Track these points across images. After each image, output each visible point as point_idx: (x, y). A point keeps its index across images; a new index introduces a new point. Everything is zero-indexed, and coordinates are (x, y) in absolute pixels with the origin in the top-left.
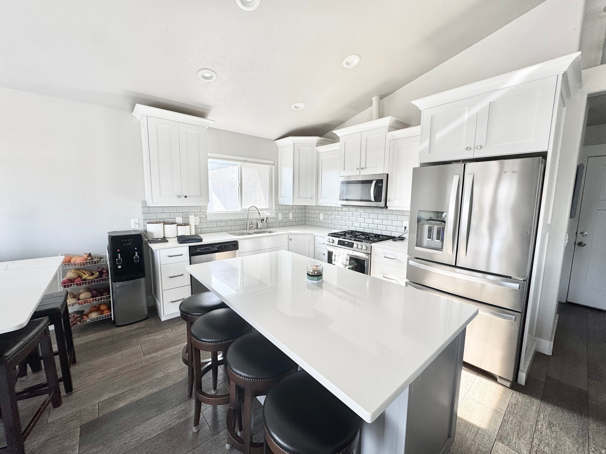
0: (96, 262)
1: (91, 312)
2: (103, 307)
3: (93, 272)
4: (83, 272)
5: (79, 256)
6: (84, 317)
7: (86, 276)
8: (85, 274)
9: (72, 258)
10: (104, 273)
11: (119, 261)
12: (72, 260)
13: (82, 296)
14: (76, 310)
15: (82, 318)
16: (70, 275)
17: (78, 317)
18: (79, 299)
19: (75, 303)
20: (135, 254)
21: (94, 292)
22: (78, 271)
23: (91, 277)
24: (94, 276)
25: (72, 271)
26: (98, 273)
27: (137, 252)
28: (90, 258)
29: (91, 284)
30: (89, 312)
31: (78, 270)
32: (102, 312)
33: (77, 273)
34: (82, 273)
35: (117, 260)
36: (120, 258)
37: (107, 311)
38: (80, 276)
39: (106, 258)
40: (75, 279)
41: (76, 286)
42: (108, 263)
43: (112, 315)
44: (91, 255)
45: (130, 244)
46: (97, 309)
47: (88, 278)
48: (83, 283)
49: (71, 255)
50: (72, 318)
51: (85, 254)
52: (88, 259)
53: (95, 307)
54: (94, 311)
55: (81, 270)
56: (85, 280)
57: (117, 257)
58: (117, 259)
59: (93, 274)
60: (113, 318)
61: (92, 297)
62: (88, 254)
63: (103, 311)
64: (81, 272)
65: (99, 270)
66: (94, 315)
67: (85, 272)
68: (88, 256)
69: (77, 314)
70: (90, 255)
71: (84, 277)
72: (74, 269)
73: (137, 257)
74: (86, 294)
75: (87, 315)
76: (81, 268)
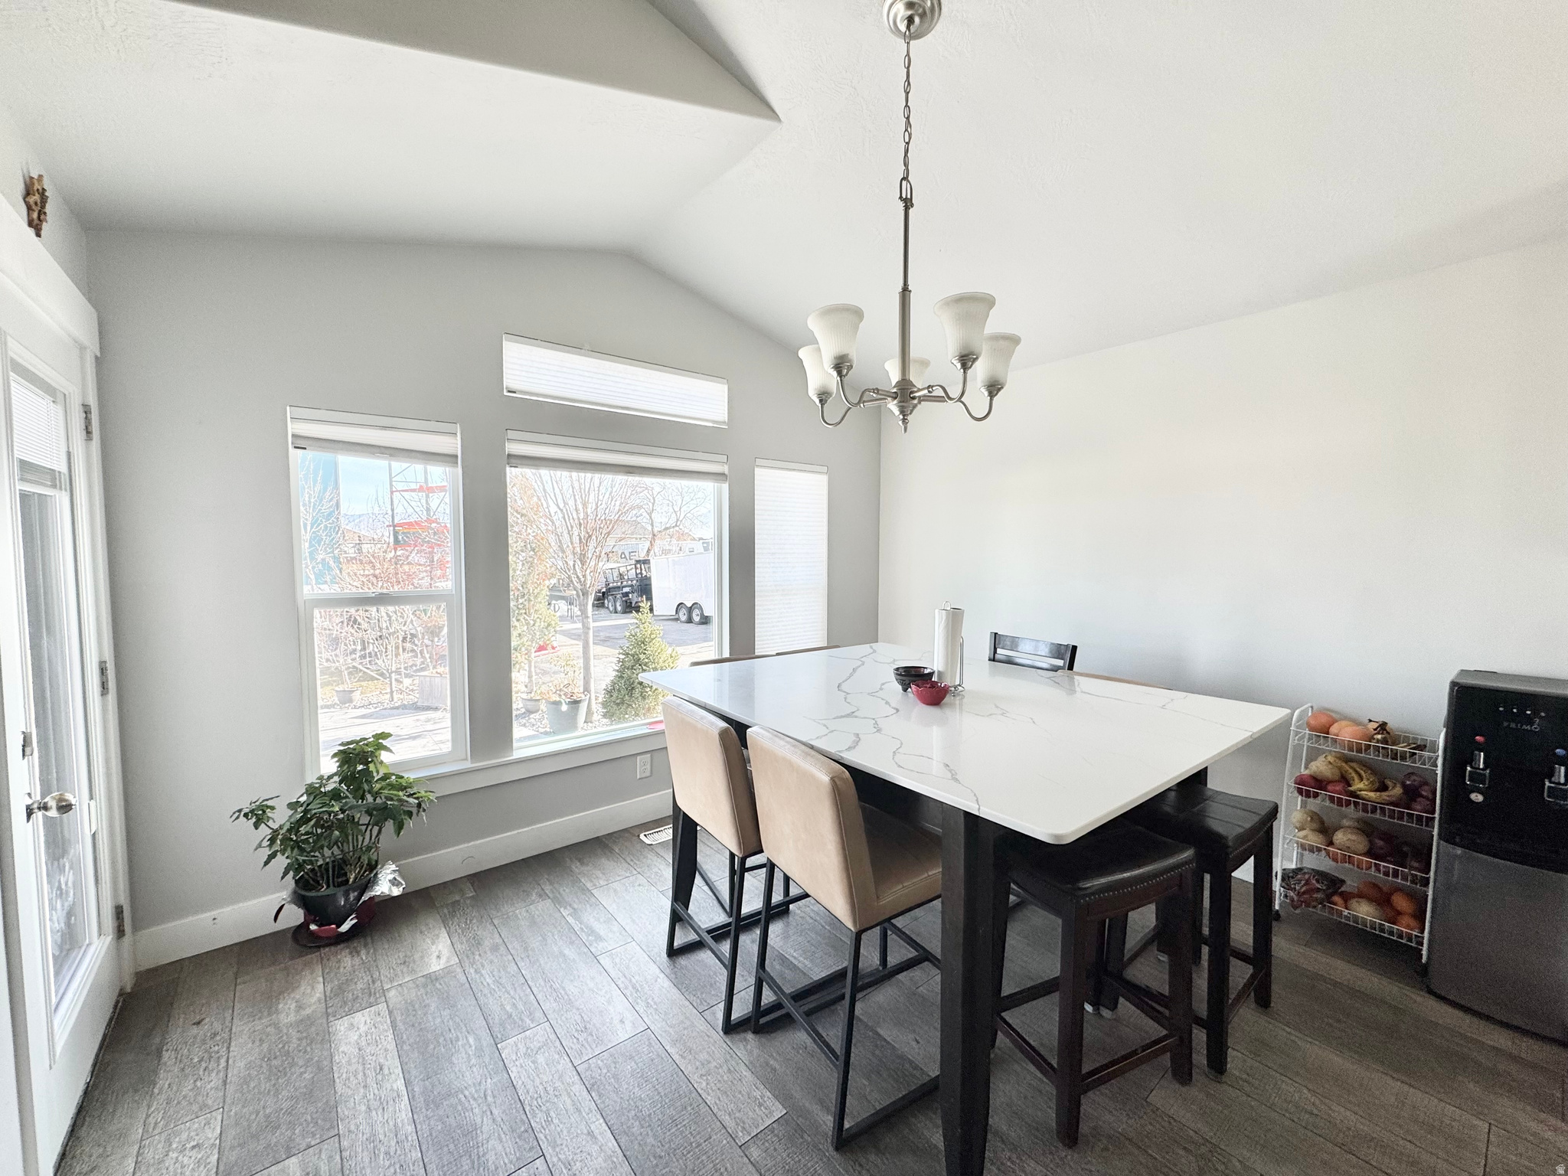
0: (1397, 754)
1: (1360, 896)
2: (1401, 902)
3: (1389, 783)
4: (1358, 769)
5: (1356, 722)
6: (1336, 898)
7: (1361, 785)
8: (1361, 779)
9: (1334, 721)
10: (1422, 796)
11: (1476, 777)
12: (1334, 729)
13: (1339, 837)
14: (1322, 869)
15: (1329, 898)
16: (1320, 766)
17: (1318, 890)
18: (1331, 843)
19: (1319, 850)
20: (1550, 774)
21: (1380, 843)
22: (1344, 764)
23: (1372, 795)
24: (1384, 795)
25: (1330, 758)
26: (1398, 791)
27: (1563, 769)
28: (1379, 737)
29: (1369, 815)
30: (1356, 891)
31: (1347, 760)
32: (1394, 917)
33: (1340, 768)
34: (1354, 774)
35: (1469, 768)
36: (1481, 766)
37: (1413, 923)
38: (1345, 780)
39: (1434, 750)
40: (1330, 782)
41: (1327, 803)
42: (1439, 771)
43: (1426, 941)
44: (1387, 728)
45: (1536, 727)
46: (1382, 898)
47: (1365, 793)
48: (1348, 803)
49: (1332, 711)
50: (1303, 882)
51: (1370, 721)
52: (1375, 737)
53: (1375, 886)
54: (1370, 899)
55: (1354, 765)
56: (1354, 794)
57: (1471, 760)
58: (1471, 767)
59: (1383, 788)
60: (1424, 952)
61: (1370, 853)
62: (1377, 725)
63: (1399, 913)
64: (1351, 767)
65: (1408, 783)
66: (1364, 911)
67: (1362, 773)
68: (1375, 730)
69: (1318, 881)
70: (1383, 727)
71: (1358, 785)
72: (1338, 755)
73: (1559, 784)
74: (1353, 837)
75: (1347, 897)
76: (1353, 758)
